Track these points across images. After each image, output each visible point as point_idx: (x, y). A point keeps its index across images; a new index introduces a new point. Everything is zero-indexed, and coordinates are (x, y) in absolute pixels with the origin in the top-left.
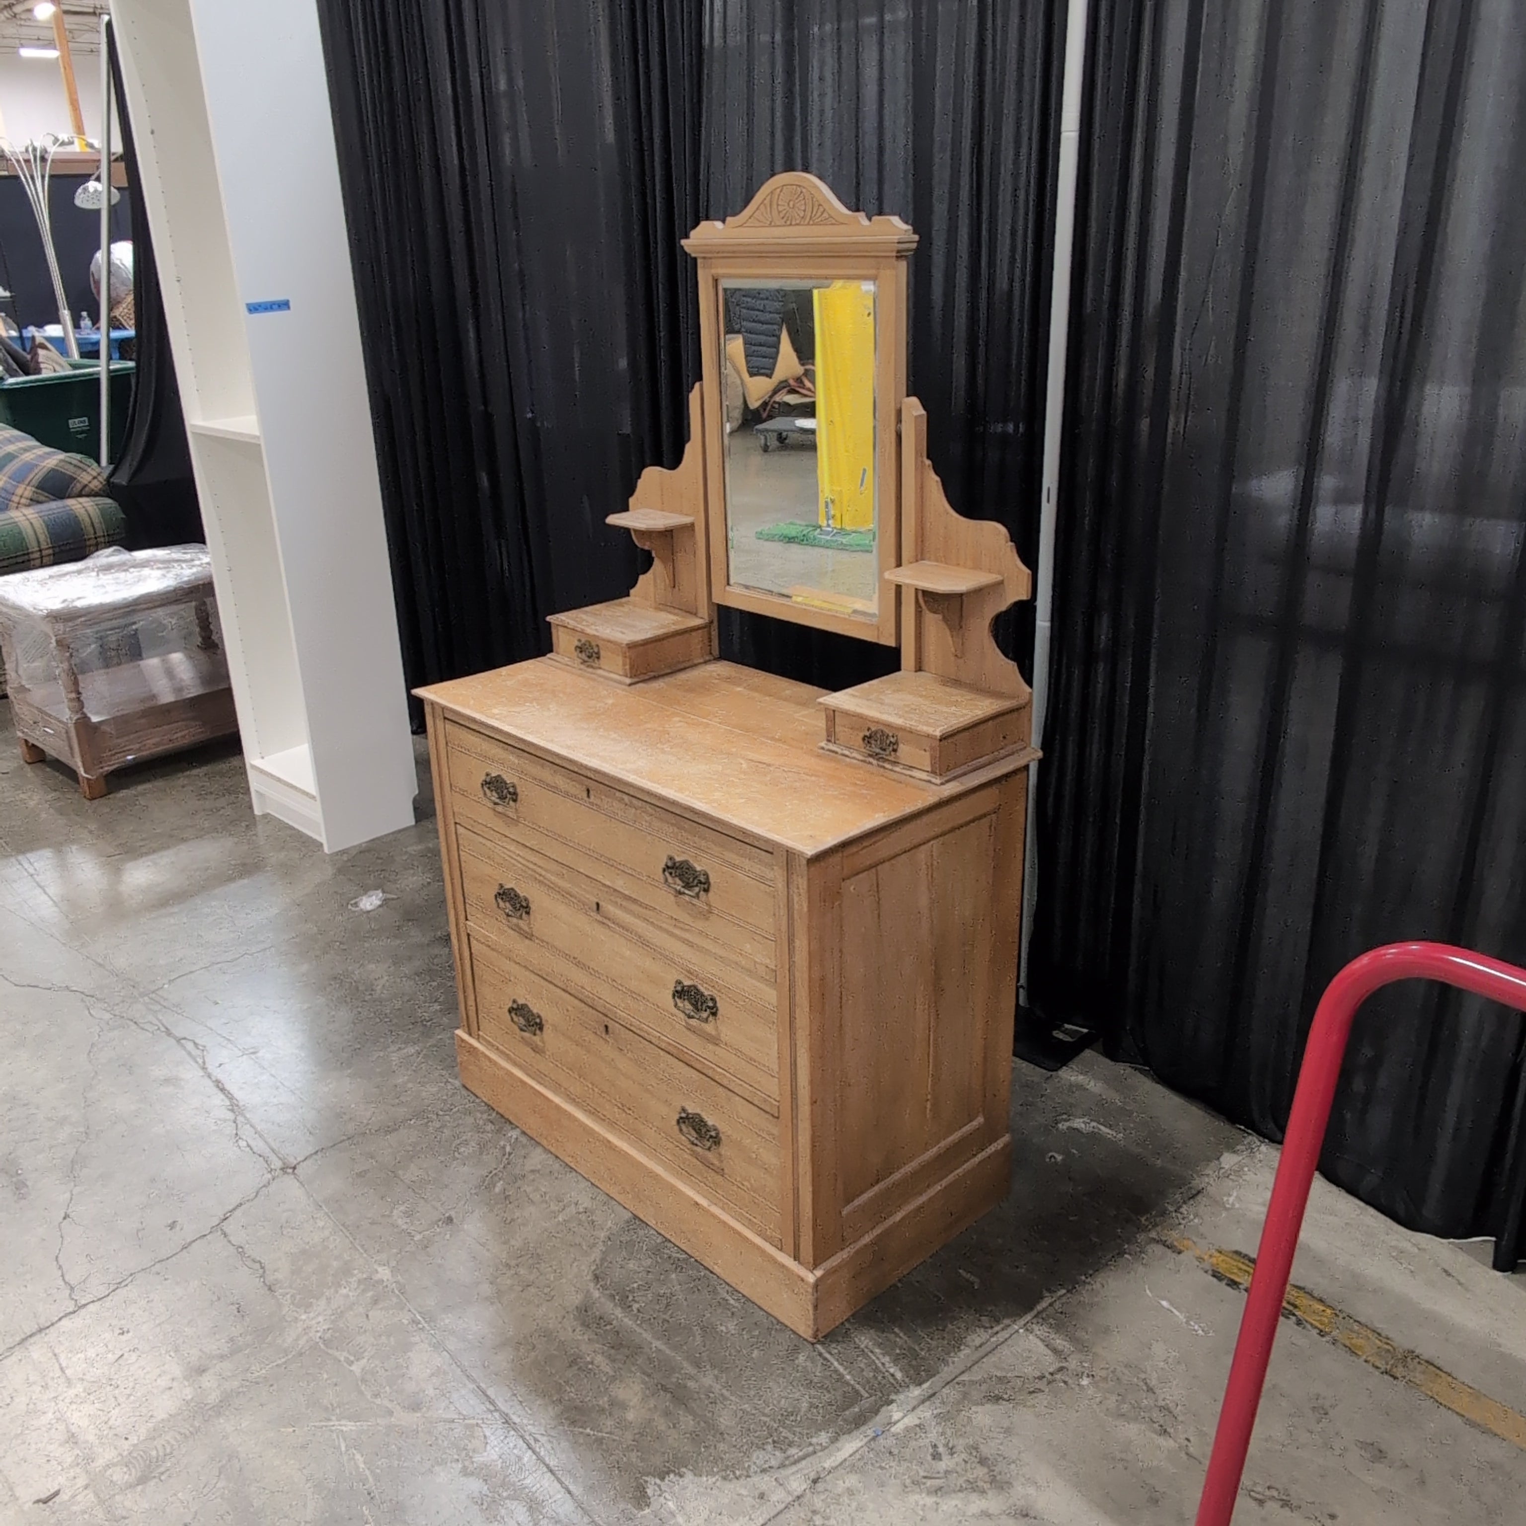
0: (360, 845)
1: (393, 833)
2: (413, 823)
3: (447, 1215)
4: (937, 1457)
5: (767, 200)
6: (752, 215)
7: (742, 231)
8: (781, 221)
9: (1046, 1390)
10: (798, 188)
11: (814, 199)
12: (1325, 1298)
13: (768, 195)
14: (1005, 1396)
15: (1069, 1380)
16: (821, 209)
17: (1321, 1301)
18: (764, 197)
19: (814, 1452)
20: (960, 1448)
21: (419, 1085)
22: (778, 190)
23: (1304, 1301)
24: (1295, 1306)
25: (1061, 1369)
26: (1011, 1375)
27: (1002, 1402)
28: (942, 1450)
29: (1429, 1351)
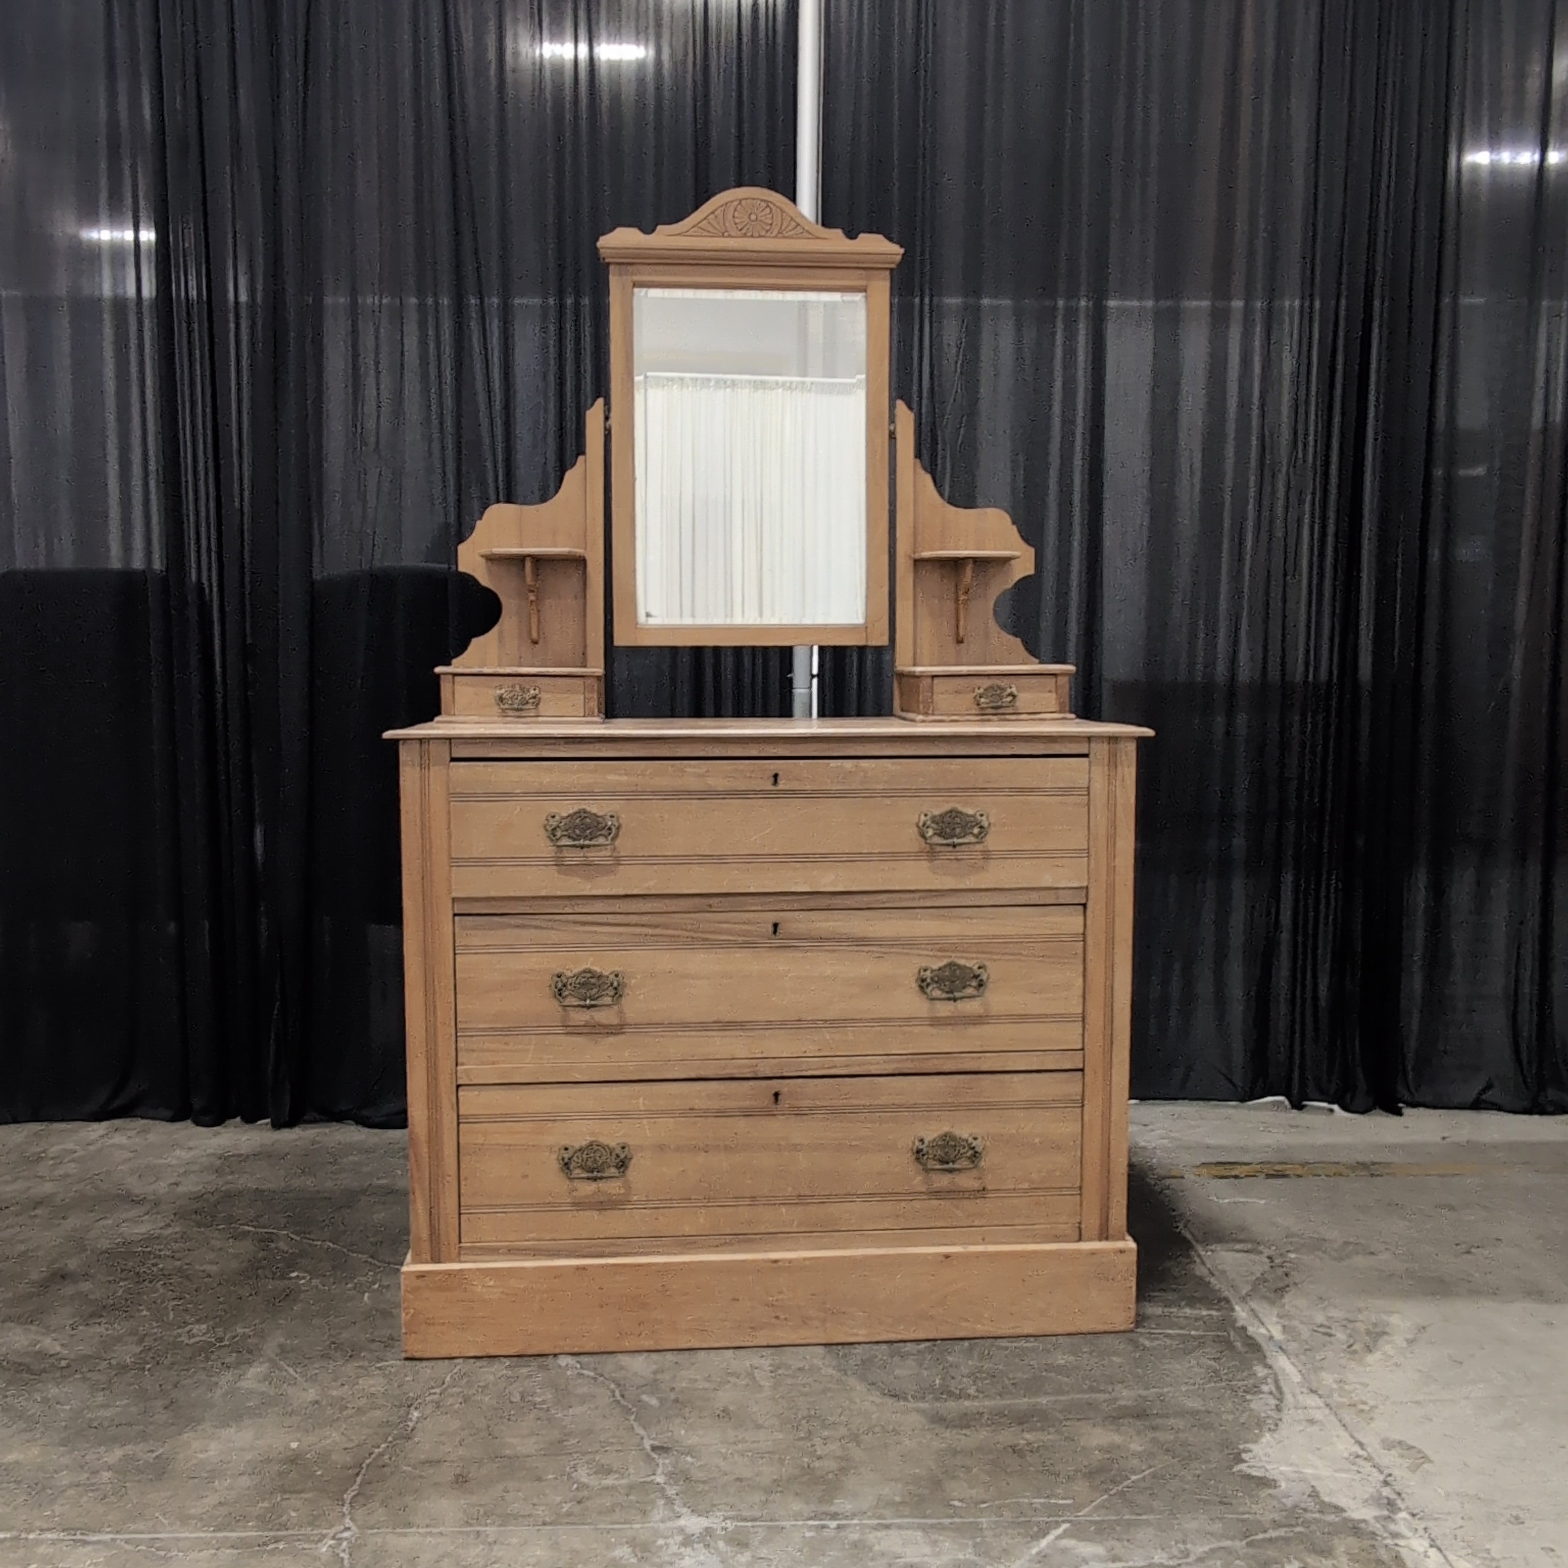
3: (648, 1447)
4: (1329, 1335)
5: (718, 211)
6: (696, 225)
7: (682, 240)
8: (739, 232)
9: (1286, 1270)
10: (763, 203)
11: (785, 214)
12: (1281, 1161)
13: (721, 206)
14: (1282, 1286)
15: (1286, 1260)
16: (794, 224)
17: (1283, 1163)
18: (715, 208)
19: (1276, 1380)
20: (1326, 1323)
21: (347, 1387)
22: (736, 203)
23: (1278, 1167)
24: (1280, 1171)
25: (1270, 1257)
26: (1258, 1275)
27: (1287, 1289)
28: (1322, 1330)
29: (1363, 1158)
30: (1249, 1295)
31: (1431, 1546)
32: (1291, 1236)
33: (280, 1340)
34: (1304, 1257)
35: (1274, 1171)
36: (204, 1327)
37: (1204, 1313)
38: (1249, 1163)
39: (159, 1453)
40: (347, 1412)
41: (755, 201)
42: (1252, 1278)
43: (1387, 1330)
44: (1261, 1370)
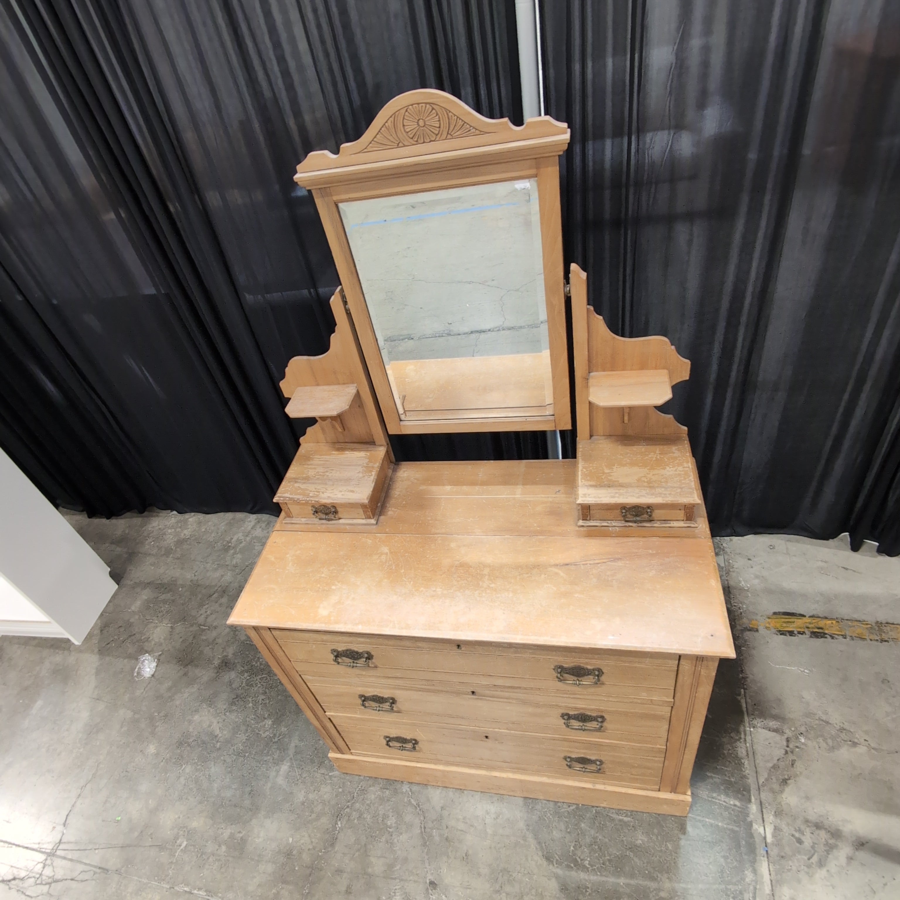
0: (96, 624)
1: (110, 602)
2: (117, 586)
3: (428, 882)
4: (800, 841)
5: (389, 122)
6: (373, 140)
7: (363, 157)
8: (411, 140)
9: (795, 758)
10: (428, 106)
11: (450, 114)
12: (826, 615)
13: (391, 117)
14: (786, 777)
15: (797, 745)
16: (461, 123)
17: (826, 618)
18: (385, 121)
19: (755, 889)
20: (803, 827)
21: (316, 792)
22: (403, 111)
23: (822, 623)
24: (822, 628)
25: (788, 740)
26: (775, 762)
27: (789, 782)
28: (797, 835)
29: (882, 617)
30: (764, 785)
32: (809, 714)
33: (297, 741)
34: (809, 743)
35: (819, 628)
36: (270, 723)
37: (732, 803)
38: (804, 616)
39: (243, 834)
40: (314, 816)
41: (421, 105)
42: (771, 765)
43: (839, 844)
44: (749, 876)
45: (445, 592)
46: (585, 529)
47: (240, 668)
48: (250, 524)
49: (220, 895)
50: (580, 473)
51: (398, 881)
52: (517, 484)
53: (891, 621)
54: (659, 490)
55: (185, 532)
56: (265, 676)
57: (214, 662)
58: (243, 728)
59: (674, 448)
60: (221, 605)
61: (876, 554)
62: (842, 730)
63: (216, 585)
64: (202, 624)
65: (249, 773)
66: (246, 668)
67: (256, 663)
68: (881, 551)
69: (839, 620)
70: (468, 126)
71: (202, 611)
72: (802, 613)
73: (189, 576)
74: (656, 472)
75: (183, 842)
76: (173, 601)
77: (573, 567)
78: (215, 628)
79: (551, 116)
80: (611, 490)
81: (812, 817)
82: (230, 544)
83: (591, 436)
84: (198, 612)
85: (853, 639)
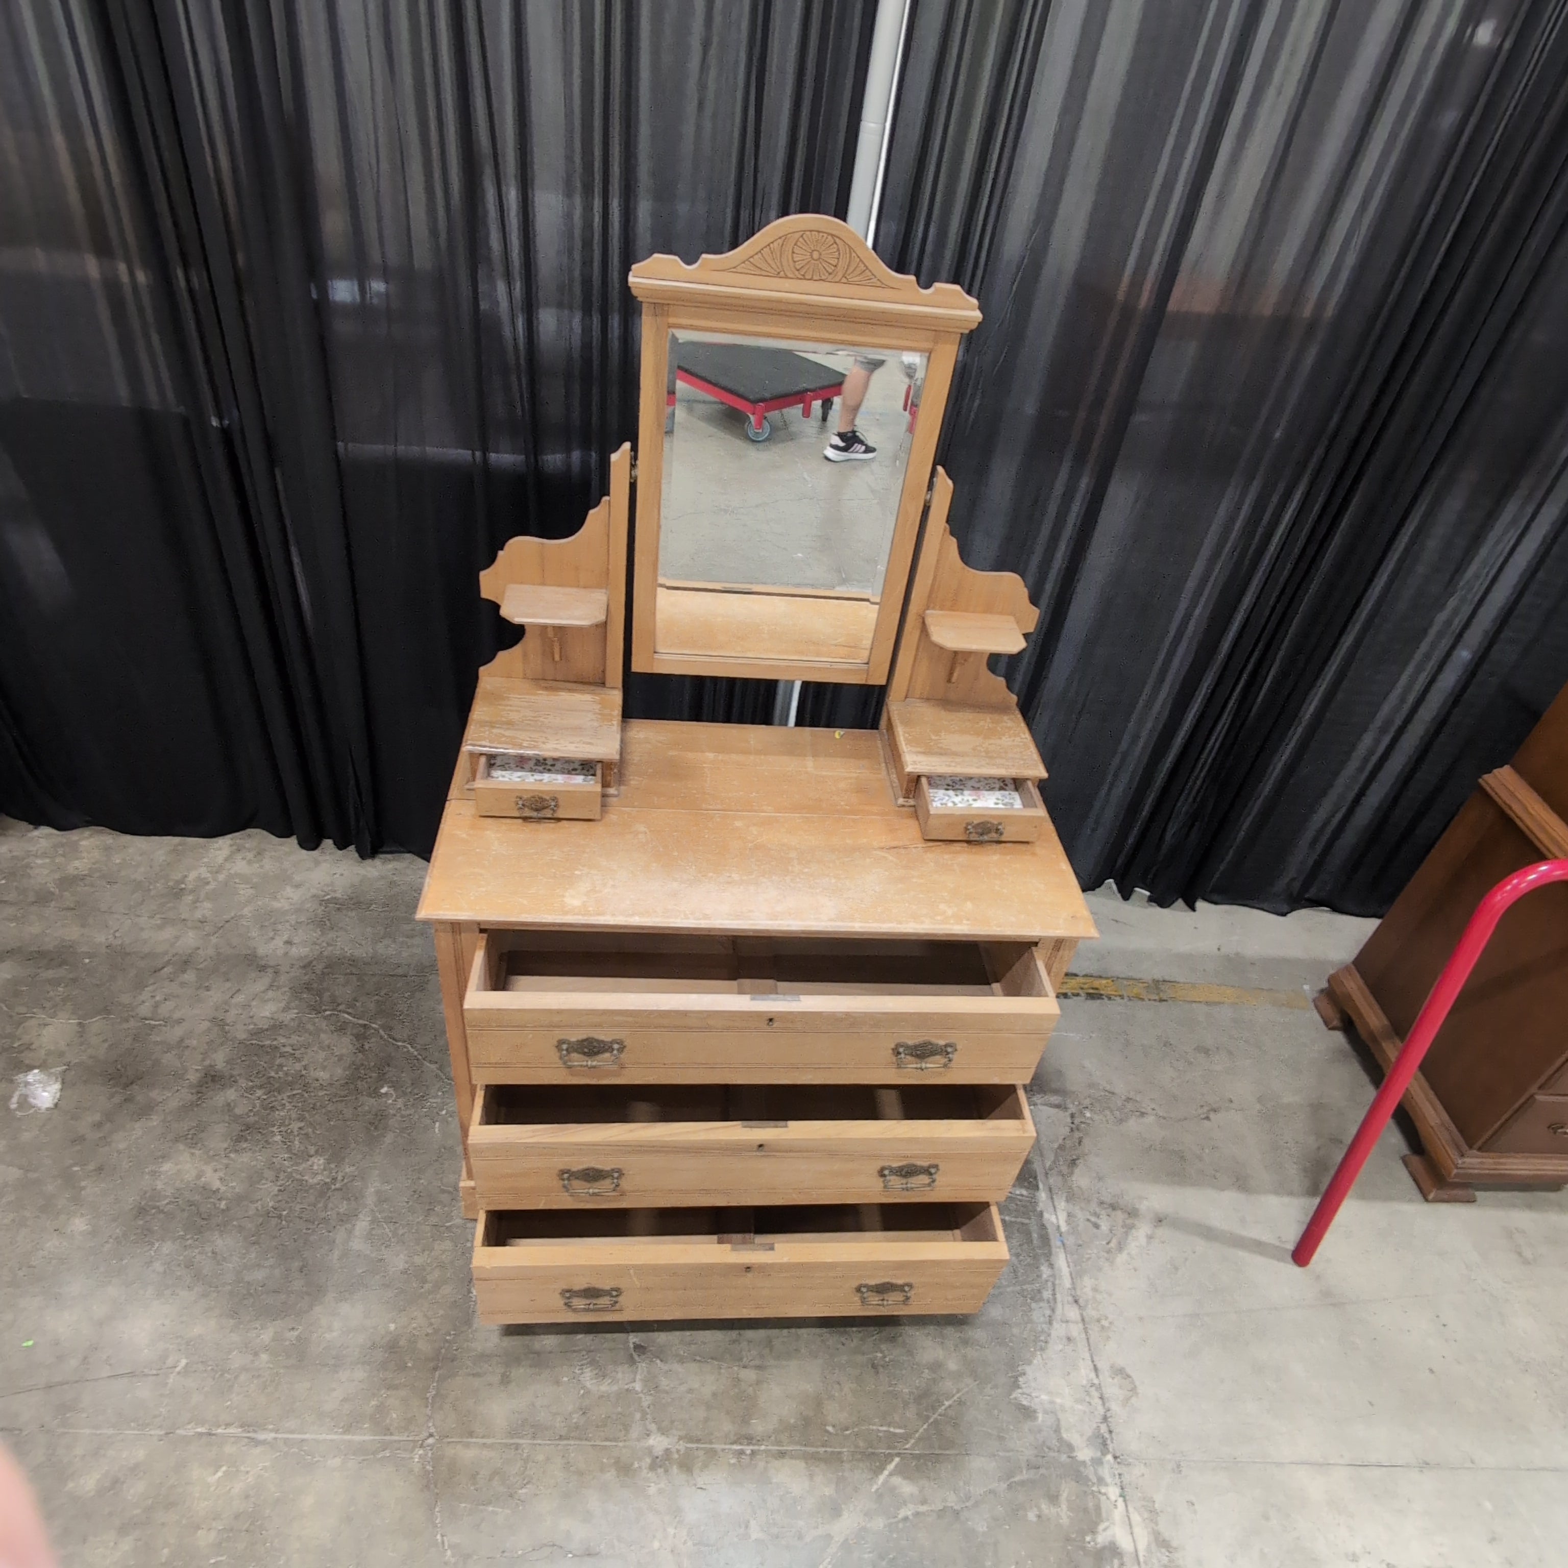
4: (1097, 1226)
5: (776, 244)
6: (747, 260)
7: (729, 277)
8: (797, 273)
9: (1081, 1135)
10: (830, 237)
11: (854, 254)
12: (1100, 974)
13: (780, 238)
14: (1074, 1157)
15: (1083, 1120)
16: (862, 267)
17: (1100, 977)
18: (772, 240)
19: (1054, 1284)
20: (1097, 1210)
21: (427, 1253)
22: (797, 235)
23: (1097, 983)
24: (1097, 989)
25: (1072, 1116)
26: (1061, 1141)
27: (1077, 1162)
28: (1093, 1219)
29: (1158, 974)
30: (1051, 1169)
31: (1121, 1496)
32: (1091, 1086)
33: (377, 1184)
34: (1096, 1117)
35: (1093, 988)
36: (322, 1161)
37: (1018, 1192)
38: (1076, 975)
39: (299, 1331)
40: (427, 1286)
41: (821, 234)
42: (1056, 1145)
43: (1136, 1222)
44: (1045, 1271)
45: (745, 878)
46: (906, 809)
47: (243, 1083)
48: (219, 852)
49: (271, 1427)
50: (902, 738)
51: (584, 1353)
52: (805, 756)
53: (1167, 978)
54: (998, 761)
55: (77, 863)
56: (300, 1091)
57: (188, 1077)
58: (269, 1174)
59: (1006, 718)
60: (183, 984)
61: (1146, 904)
62: (1128, 1099)
63: (166, 953)
64: (149, 1015)
65: (295, 1241)
66: (258, 1082)
67: (277, 1073)
68: (1151, 899)
69: (1115, 979)
70: (869, 274)
71: (146, 994)
72: (1074, 971)
73: (101, 938)
74: (992, 741)
75: (178, 1361)
76: (74, 980)
77: (903, 851)
78: (180, 1021)
79: (962, 287)
80: (944, 758)
81: (1107, 1199)
82: (183, 886)
83: (906, 697)
84: (135, 997)
85: (1130, 1000)
